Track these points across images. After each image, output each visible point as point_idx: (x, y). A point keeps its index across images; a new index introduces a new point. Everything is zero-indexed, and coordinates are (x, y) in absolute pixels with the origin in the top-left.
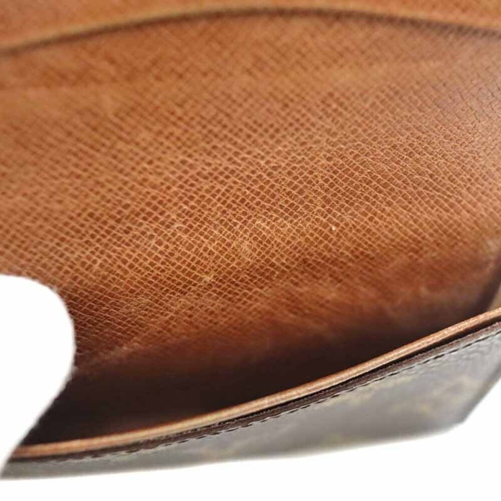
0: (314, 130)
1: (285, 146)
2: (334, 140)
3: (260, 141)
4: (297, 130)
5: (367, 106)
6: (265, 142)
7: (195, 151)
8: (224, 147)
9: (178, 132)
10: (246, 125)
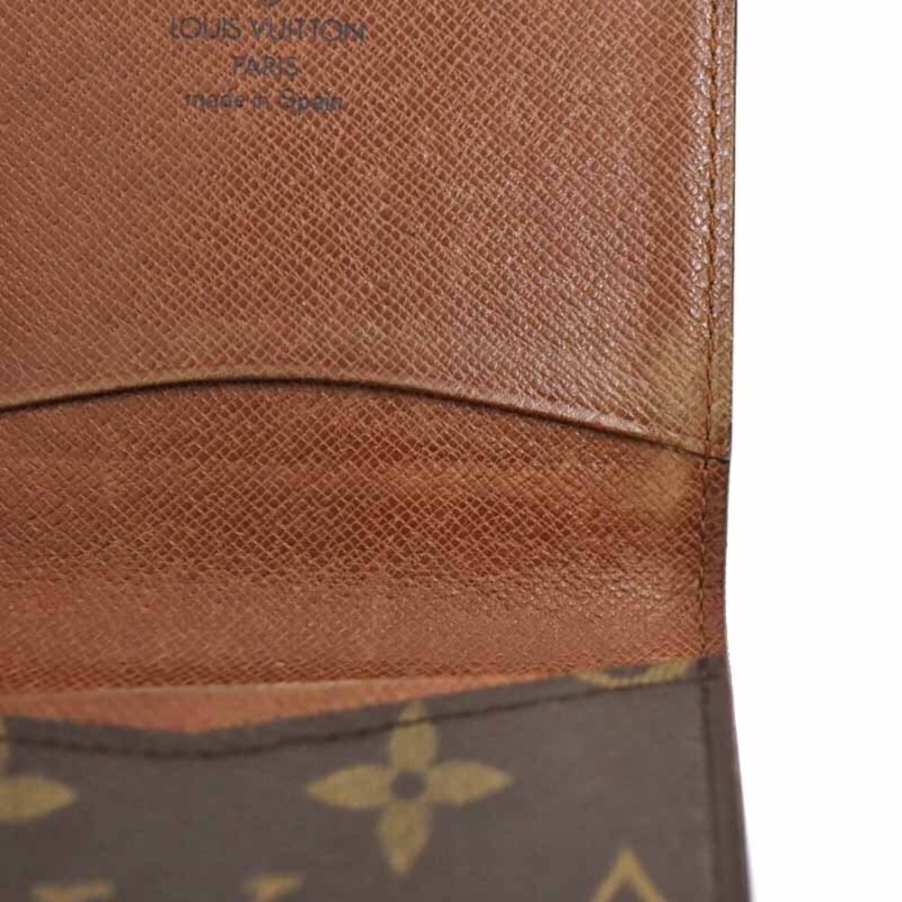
0: (370, 550)
1: (331, 570)
2: (398, 569)
3: (297, 558)
4: (348, 547)
5: (442, 524)
6: (305, 562)
7: (211, 562)
8: (249, 559)
9: (191, 532)
10: (281, 532)
